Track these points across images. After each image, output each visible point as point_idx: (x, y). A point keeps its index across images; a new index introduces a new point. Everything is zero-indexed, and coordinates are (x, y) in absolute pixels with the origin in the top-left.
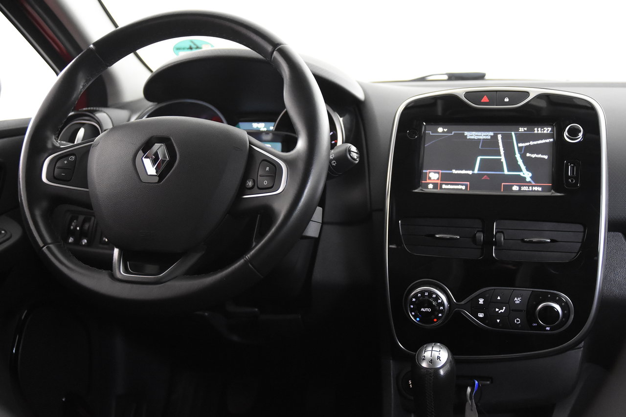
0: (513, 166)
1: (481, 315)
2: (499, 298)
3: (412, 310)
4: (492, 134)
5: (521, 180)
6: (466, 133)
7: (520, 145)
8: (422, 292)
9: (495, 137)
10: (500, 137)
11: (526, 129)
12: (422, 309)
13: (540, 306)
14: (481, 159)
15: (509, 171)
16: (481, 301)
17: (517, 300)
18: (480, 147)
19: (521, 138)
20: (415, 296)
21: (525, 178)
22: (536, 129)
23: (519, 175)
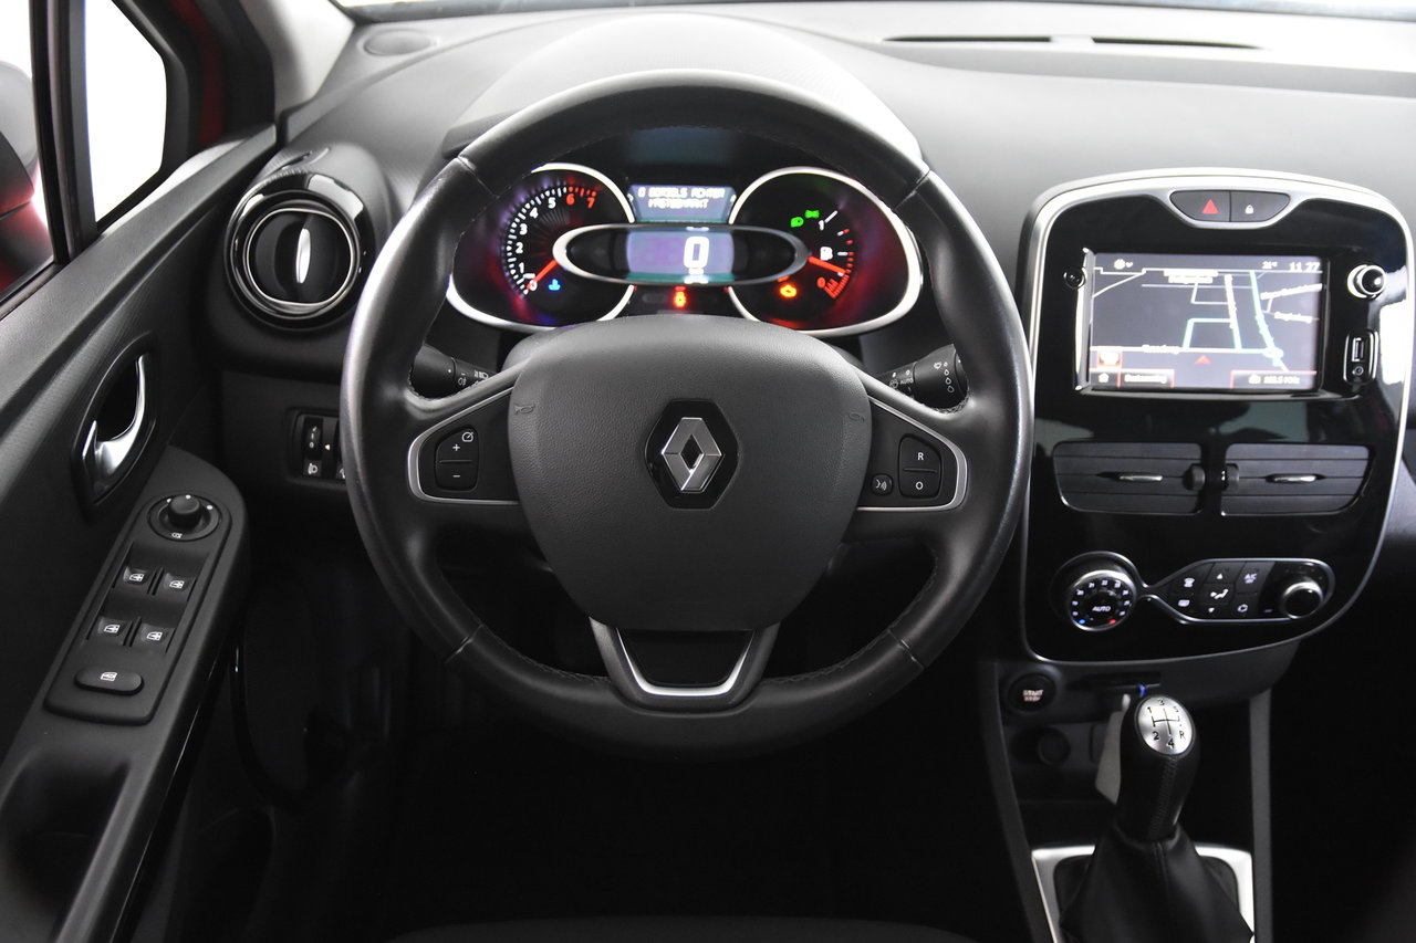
0: (1251, 338)
1: (1184, 603)
2: (1220, 577)
3: (1075, 608)
4: (1214, 273)
5: (1265, 363)
6: (1167, 272)
7: (1265, 295)
8: (1097, 581)
9: (1219, 280)
10: (1228, 279)
11: (1275, 264)
12: (1096, 609)
13: (1290, 590)
14: (1196, 324)
15: (1244, 346)
16: (1189, 583)
17: (1250, 579)
18: (1193, 301)
19: (1267, 283)
20: (1084, 587)
21: (1269, 361)
22: (1292, 265)
23: (1261, 355)
